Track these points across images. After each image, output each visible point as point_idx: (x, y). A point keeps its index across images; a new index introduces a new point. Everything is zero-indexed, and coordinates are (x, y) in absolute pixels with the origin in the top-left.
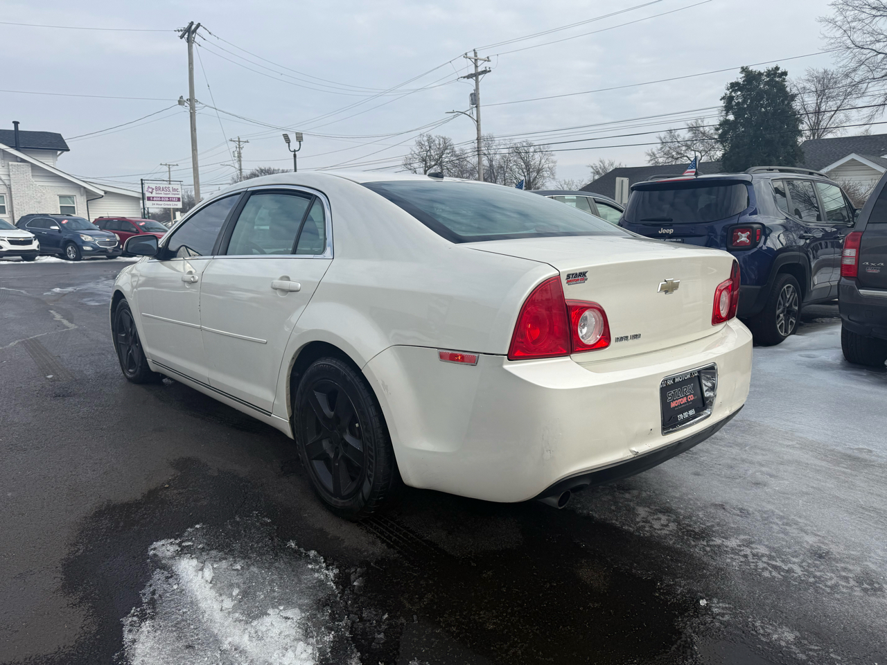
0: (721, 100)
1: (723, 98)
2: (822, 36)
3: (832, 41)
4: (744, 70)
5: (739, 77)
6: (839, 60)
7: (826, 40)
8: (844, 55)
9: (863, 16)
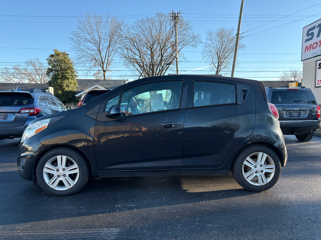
0: (46, 60)
1: (47, 59)
2: (70, 44)
3: (74, 46)
4: (54, 50)
5: (53, 53)
6: (76, 53)
7: (72, 45)
8: (78, 52)
9: (81, 40)
